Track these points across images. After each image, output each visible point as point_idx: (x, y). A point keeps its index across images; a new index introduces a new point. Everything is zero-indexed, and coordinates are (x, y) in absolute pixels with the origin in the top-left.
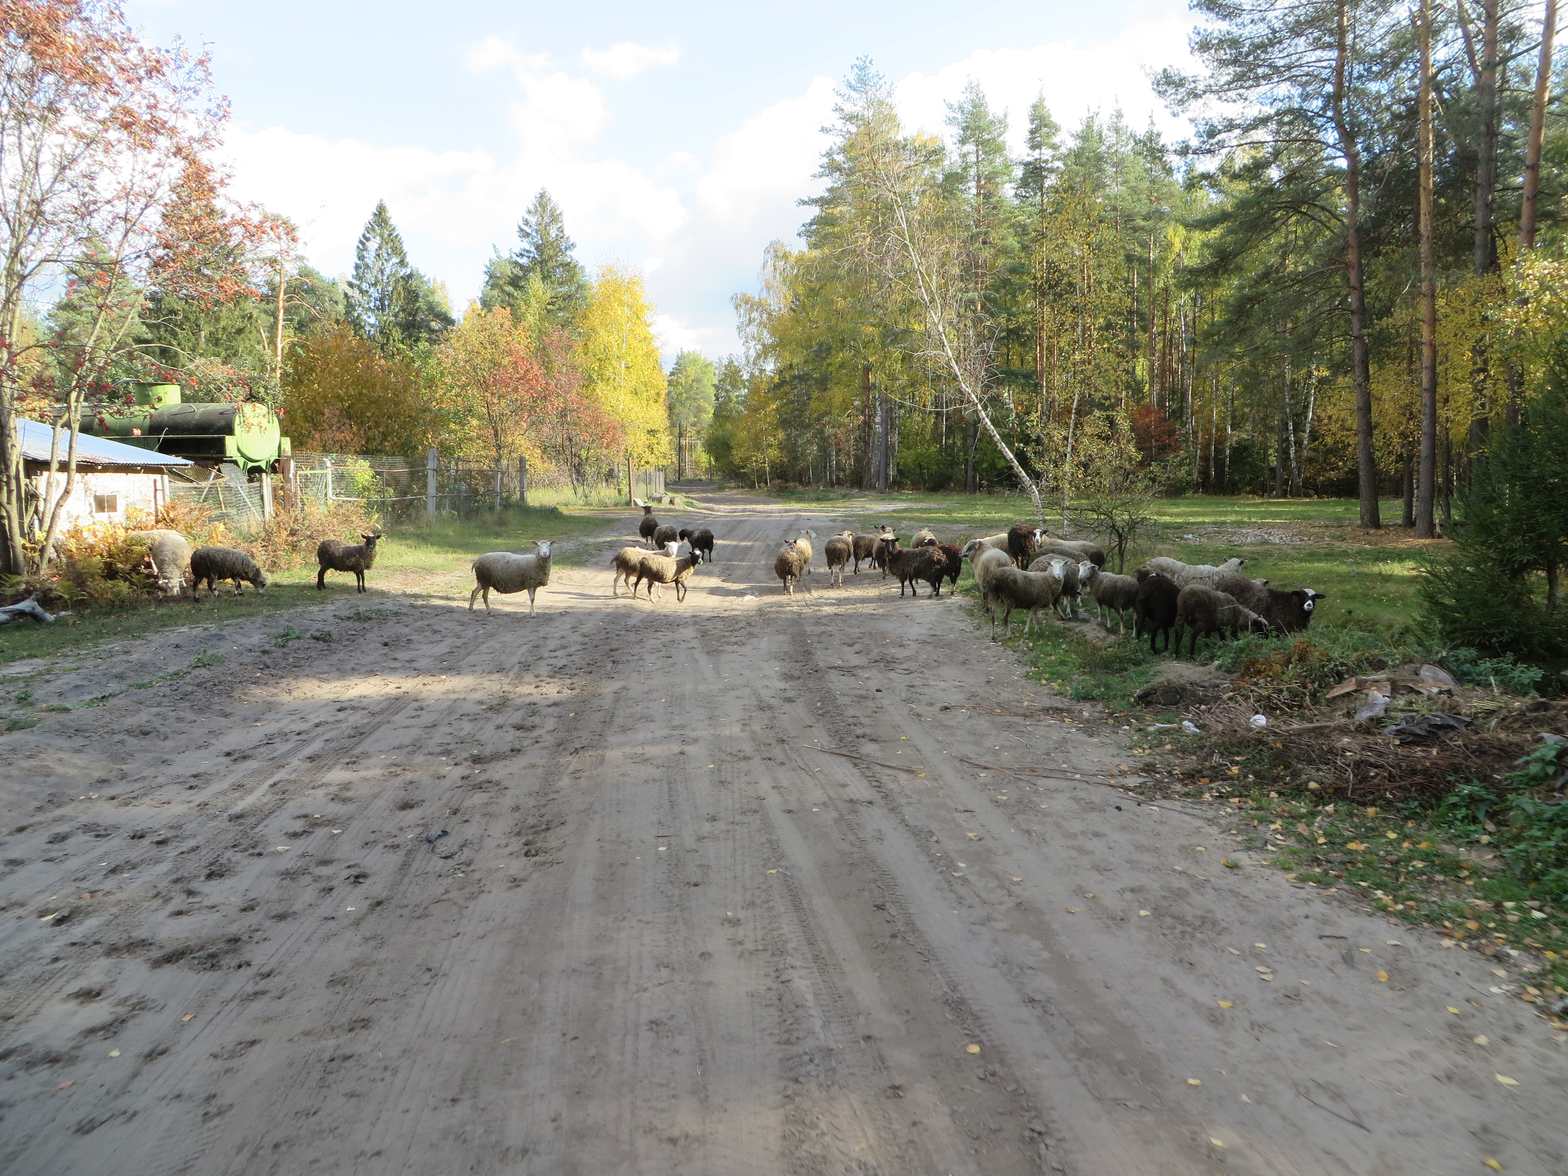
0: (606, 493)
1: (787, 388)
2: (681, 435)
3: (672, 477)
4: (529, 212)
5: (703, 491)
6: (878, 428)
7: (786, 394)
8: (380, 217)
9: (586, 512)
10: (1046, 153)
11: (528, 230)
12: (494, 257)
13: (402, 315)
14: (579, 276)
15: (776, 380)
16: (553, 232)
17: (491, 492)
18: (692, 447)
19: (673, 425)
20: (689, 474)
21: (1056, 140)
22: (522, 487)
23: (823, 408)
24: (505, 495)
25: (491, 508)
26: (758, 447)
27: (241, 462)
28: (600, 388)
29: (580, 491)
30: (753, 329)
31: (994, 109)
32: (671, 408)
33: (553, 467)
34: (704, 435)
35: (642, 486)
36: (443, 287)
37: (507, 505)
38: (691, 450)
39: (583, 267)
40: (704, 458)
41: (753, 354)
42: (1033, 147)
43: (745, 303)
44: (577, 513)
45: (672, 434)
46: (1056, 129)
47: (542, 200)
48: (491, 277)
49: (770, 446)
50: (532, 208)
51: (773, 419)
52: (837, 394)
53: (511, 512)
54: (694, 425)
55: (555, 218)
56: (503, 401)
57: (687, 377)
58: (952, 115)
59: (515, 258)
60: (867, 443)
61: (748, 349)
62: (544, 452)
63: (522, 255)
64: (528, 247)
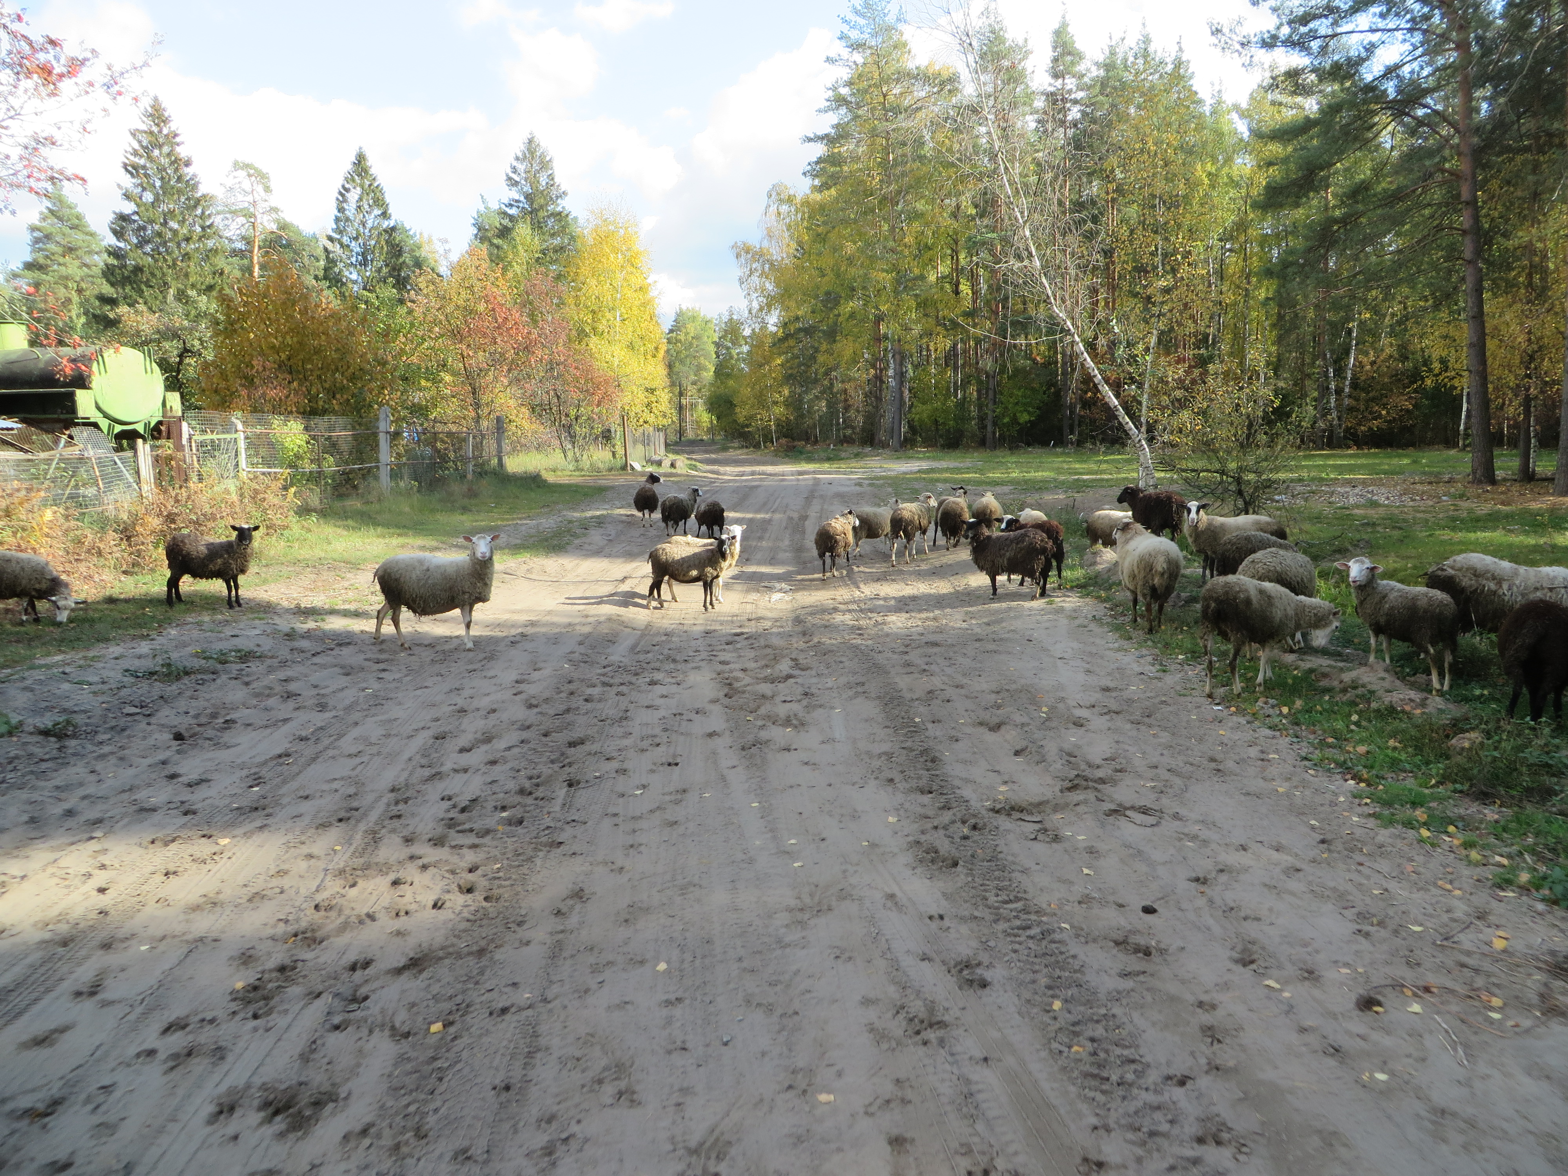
0: (600, 456)
1: (792, 342)
2: (681, 394)
3: (673, 438)
4: (517, 159)
5: (707, 452)
6: (892, 382)
7: (792, 347)
8: (360, 165)
9: (575, 479)
11: (517, 178)
12: (483, 208)
13: (385, 270)
14: (572, 228)
15: (780, 334)
17: (463, 458)
18: (693, 406)
19: (673, 384)
20: (690, 434)
21: (1081, 68)
22: (501, 451)
23: (831, 362)
24: (478, 461)
25: (463, 476)
26: (763, 405)
27: (104, 424)
28: (594, 342)
29: (570, 454)
30: (755, 279)
32: (670, 366)
33: (542, 428)
34: (706, 392)
35: (640, 447)
36: (430, 242)
37: (482, 472)
38: (691, 409)
39: (575, 219)
40: (705, 418)
41: (755, 305)
42: (1056, 76)
43: (744, 251)
44: (565, 480)
45: (671, 392)
46: (1080, 56)
47: (531, 147)
48: (479, 230)
49: (775, 403)
50: (520, 155)
51: (778, 375)
52: (846, 347)
53: (484, 482)
54: (694, 383)
55: (545, 165)
56: (480, 354)
57: (687, 334)
59: (504, 208)
60: (879, 399)
61: (751, 301)
63: (511, 205)
64: (517, 197)
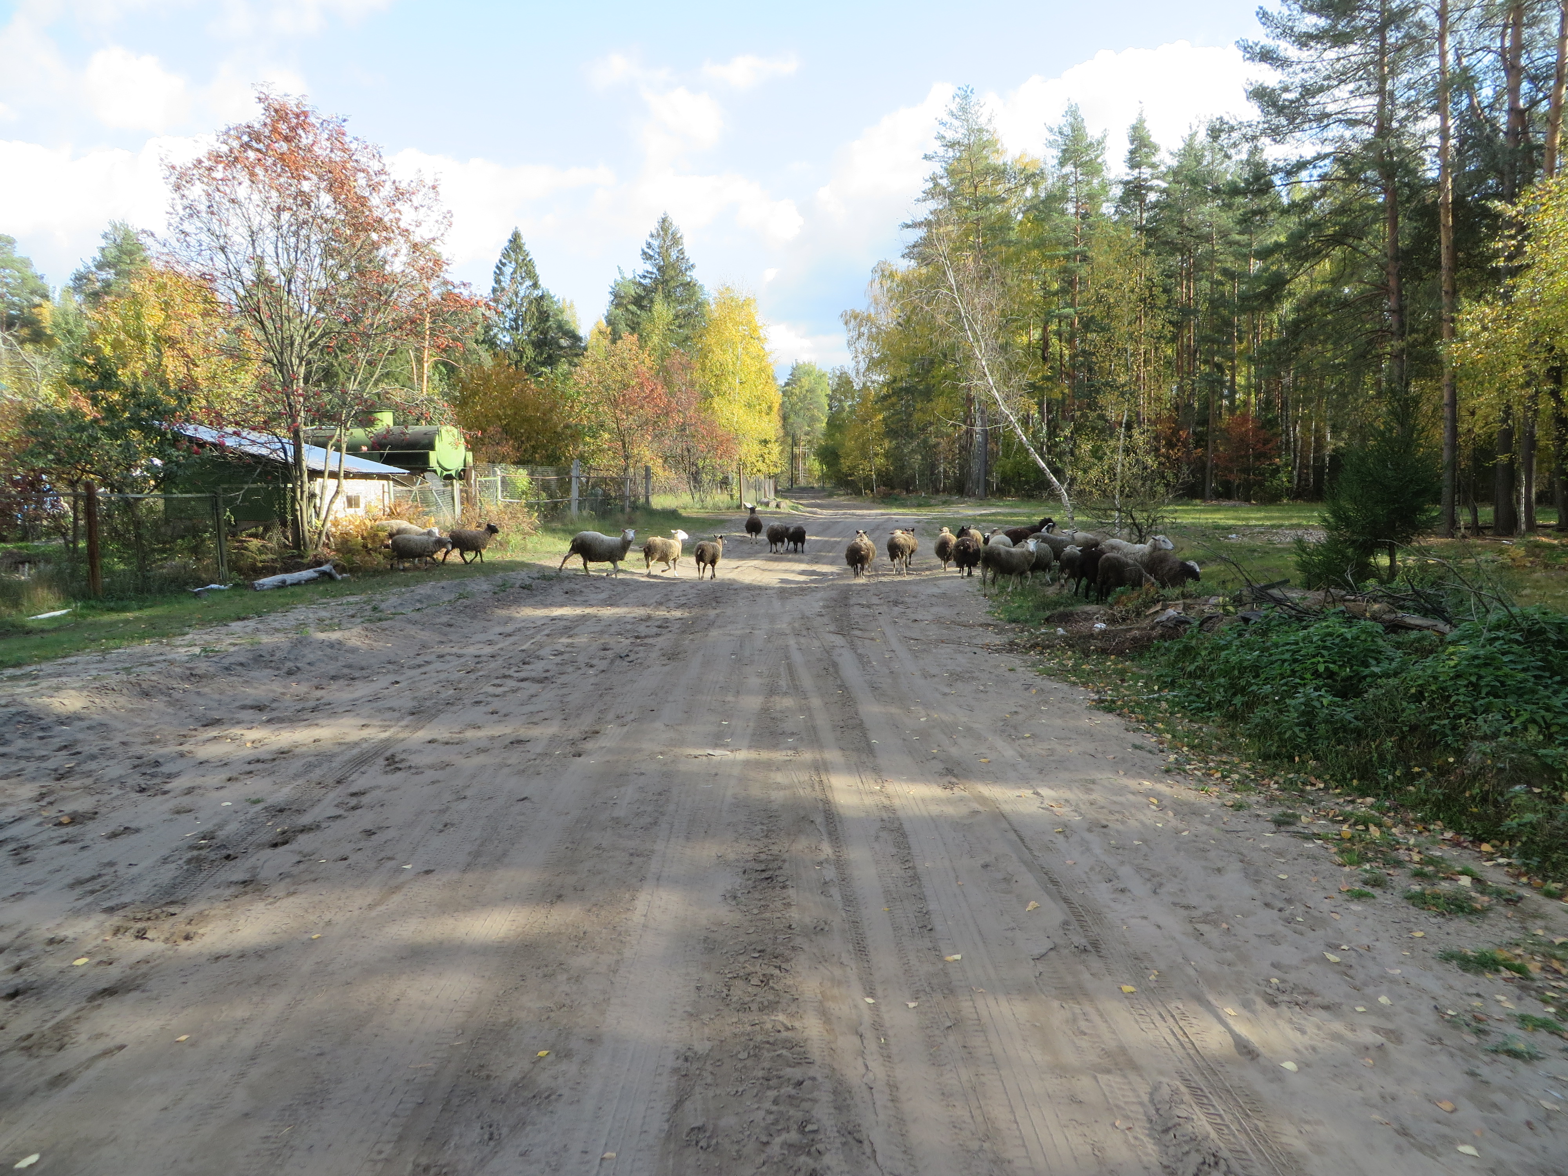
0: (720, 498)
1: (894, 399)
2: (794, 444)
3: (784, 483)
4: (652, 236)
6: (979, 438)
7: (893, 405)
8: (515, 243)
9: (702, 514)
10: (1146, 172)
11: (651, 253)
12: (619, 278)
13: (534, 334)
14: (698, 295)
15: (885, 392)
16: (674, 254)
17: (622, 497)
18: (805, 456)
19: (787, 434)
20: (802, 482)
21: (1155, 159)
22: (647, 492)
23: (927, 418)
24: (632, 499)
25: (622, 509)
26: (865, 456)
27: (439, 470)
28: (717, 402)
29: (697, 496)
30: (862, 343)
31: (1093, 132)
32: (785, 418)
33: (673, 475)
34: (817, 443)
35: (753, 491)
36: (571, 306)
37: (635, 507)
38: (803, 458)
39: (701, 287)
40: (815, 466)
41: (862, 366)
42: (1132, 167)
43: (854, 319)
44: (694, 515)
45: (784, 443)
46: (1155, 149)
47: (665, 225)
48: (616, 296)
49: (876, 455)
50: (655, 232)
51: (881, 428)
52: (939, 405)
53: (638, 513)
54: (807, 434)
55: (676, 241)
56: (631, 418)
57: (801, 387)
58: (1052, 138)
59: (638, 279)
60: (969, 452)
61: (858, 362)
62: (665, 462)
63: (645, 277)
64: (650, 269)
